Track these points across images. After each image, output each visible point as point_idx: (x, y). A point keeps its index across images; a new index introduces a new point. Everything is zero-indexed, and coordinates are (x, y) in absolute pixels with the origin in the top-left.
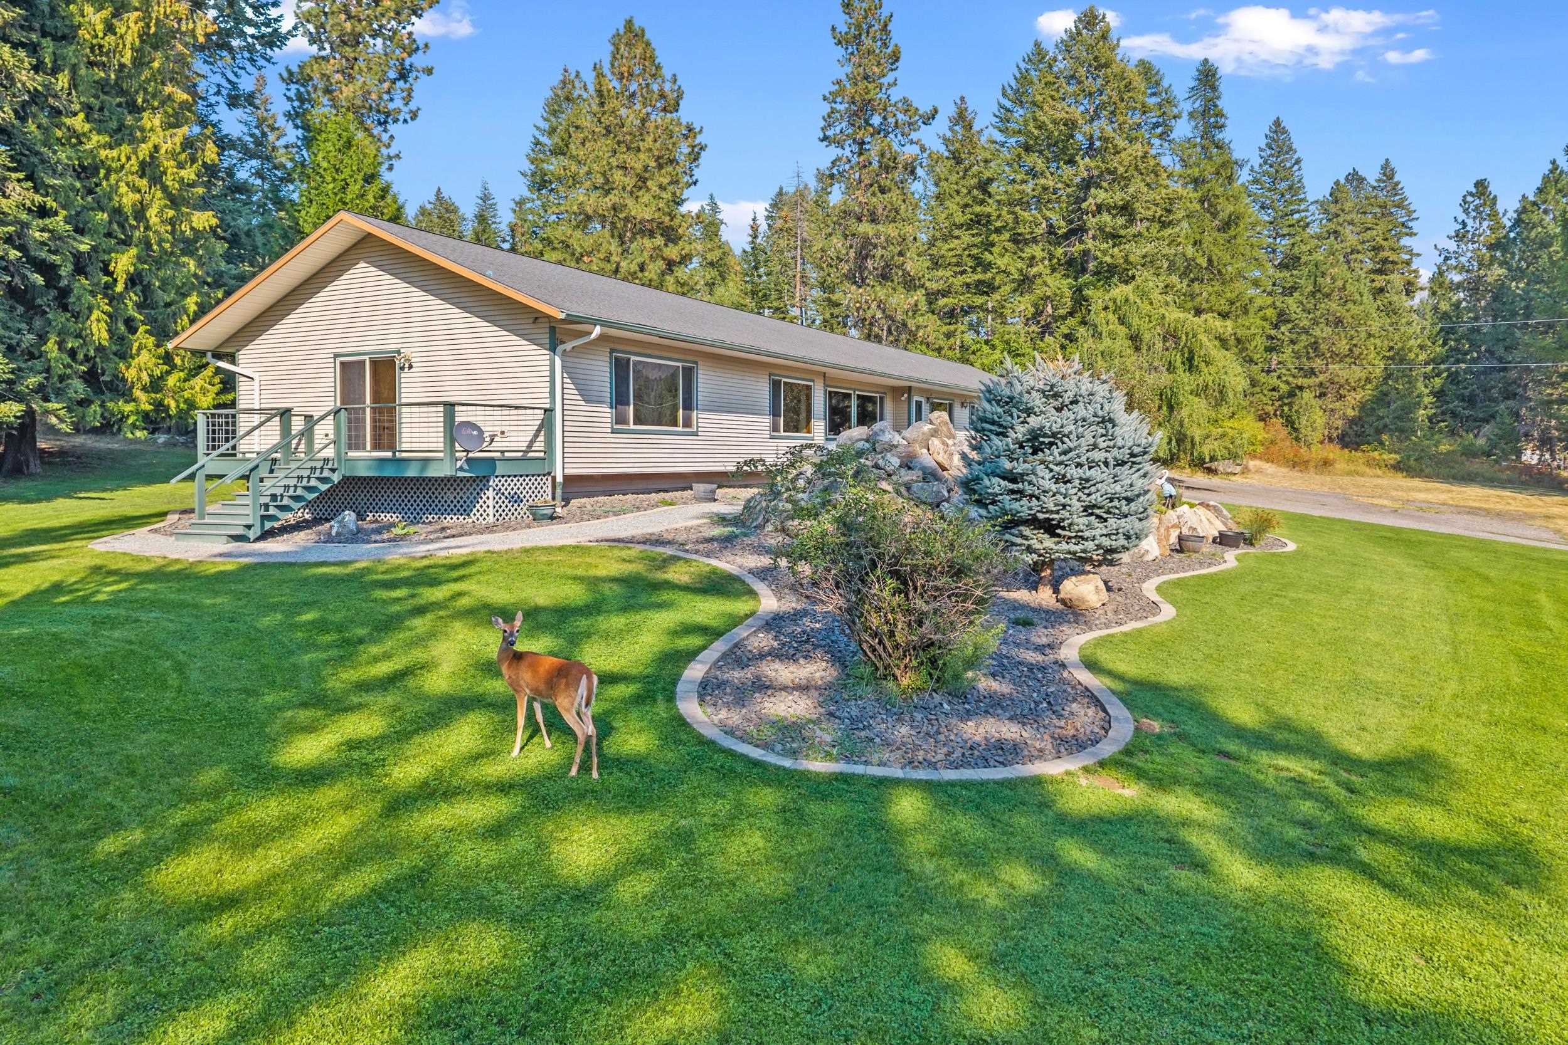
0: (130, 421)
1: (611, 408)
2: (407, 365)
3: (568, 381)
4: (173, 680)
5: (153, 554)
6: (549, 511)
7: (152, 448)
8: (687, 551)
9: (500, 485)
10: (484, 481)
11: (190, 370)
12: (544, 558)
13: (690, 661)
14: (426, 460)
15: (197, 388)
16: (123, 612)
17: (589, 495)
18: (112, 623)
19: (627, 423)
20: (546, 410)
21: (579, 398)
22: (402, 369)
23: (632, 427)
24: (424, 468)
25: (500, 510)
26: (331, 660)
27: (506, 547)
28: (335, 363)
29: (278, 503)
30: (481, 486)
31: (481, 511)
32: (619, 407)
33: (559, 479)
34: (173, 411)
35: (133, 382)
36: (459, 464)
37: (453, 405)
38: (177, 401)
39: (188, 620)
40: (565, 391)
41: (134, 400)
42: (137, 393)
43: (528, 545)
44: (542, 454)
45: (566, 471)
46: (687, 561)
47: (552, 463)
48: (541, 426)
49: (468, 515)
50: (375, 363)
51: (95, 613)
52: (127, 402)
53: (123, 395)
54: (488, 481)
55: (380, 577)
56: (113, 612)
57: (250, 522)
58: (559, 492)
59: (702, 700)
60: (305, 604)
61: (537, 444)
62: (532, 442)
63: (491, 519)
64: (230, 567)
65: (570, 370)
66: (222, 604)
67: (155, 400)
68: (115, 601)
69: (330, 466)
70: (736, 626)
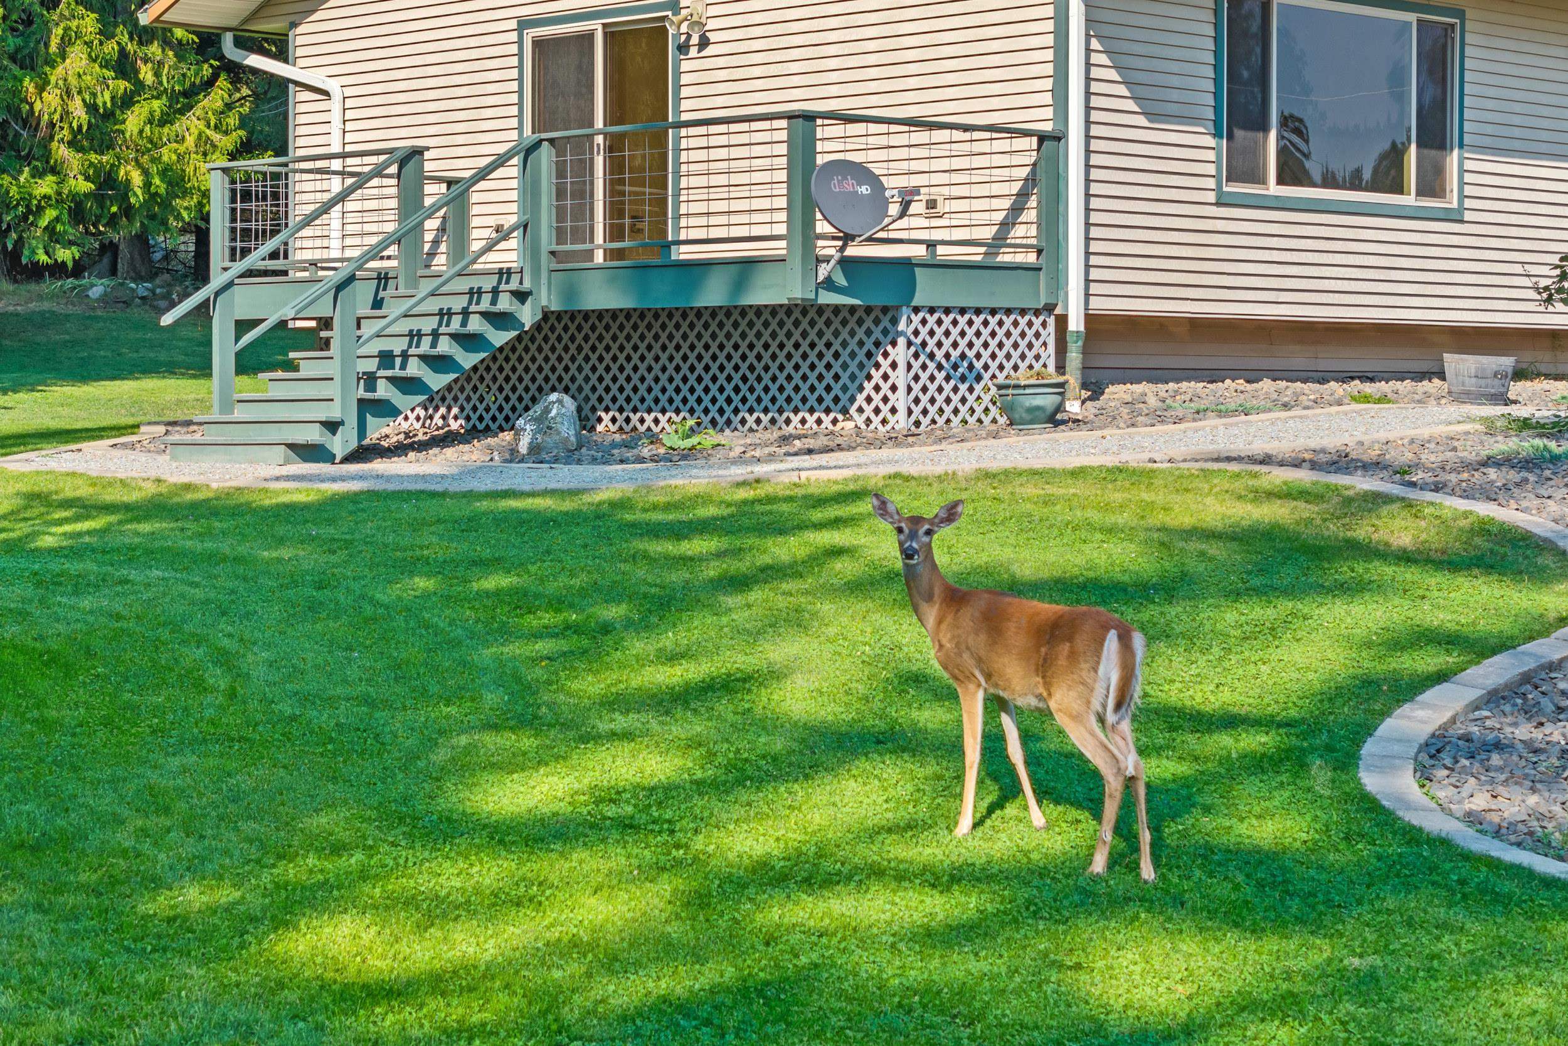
0: (44, 222)
1: (1217, 135)
2: (695, 40)
3: (1103, 59)
4: (217, 678)
5: (134, 474)
6: (1047, 401)
7: (78, 310)
8: (1413, 485)
9: (924, 331)
10: (885, 322)
11: (173, 97)
12: (1031, 491)
13: (1400, 702)
14: (748, 264)
15: (190, 141)
16: (92, 566)
17: (1157, 375)
18: (79, 585)
19: (1262, 181)
20: (1042, 138)
21: (1131, 105)
22: (683, 48)
23: (1273, 188)
24: (740, 284)
25: (925, 399)
26: (542, 659)
27: (939, 470)
28: (520, 42)
29: (397, 372)
30: (877, 334)
31: (877, 399)
32: (1239, 133)
33: (1075, 323)
34: (137, 197)
35: (52, 125)
36: (823, 271)
37: (810, 117)
38: (146, 173)
39: (230, 585)
40: (1095, 87)
41: (54, 171)
42: (61, 151)
43: (994, 466)
44: (1031, 258)
45: (1096, 304)
46: (1408, 504)
47: (1058, 281)
48: (1031, 181)
49: (845, 411)
50: (612, 36)
51: (37, 567)
52: (37, 174)
53: (28, 159)
54: (895, 321)
55: (639, 516)
56: (74, 567)
57: (334, 412)
58: (1074, 357)
59: (1424, 776)
60: (474, 563)
61: (1019, 231)
62: (1006, 225)
63: (901, 421)
64: (301, 498)
65: (1107, 30)
66: (296, 558)
67: (98, 168)
68: (74, 551)
69: (514, 285)
70: (1531, 638)
